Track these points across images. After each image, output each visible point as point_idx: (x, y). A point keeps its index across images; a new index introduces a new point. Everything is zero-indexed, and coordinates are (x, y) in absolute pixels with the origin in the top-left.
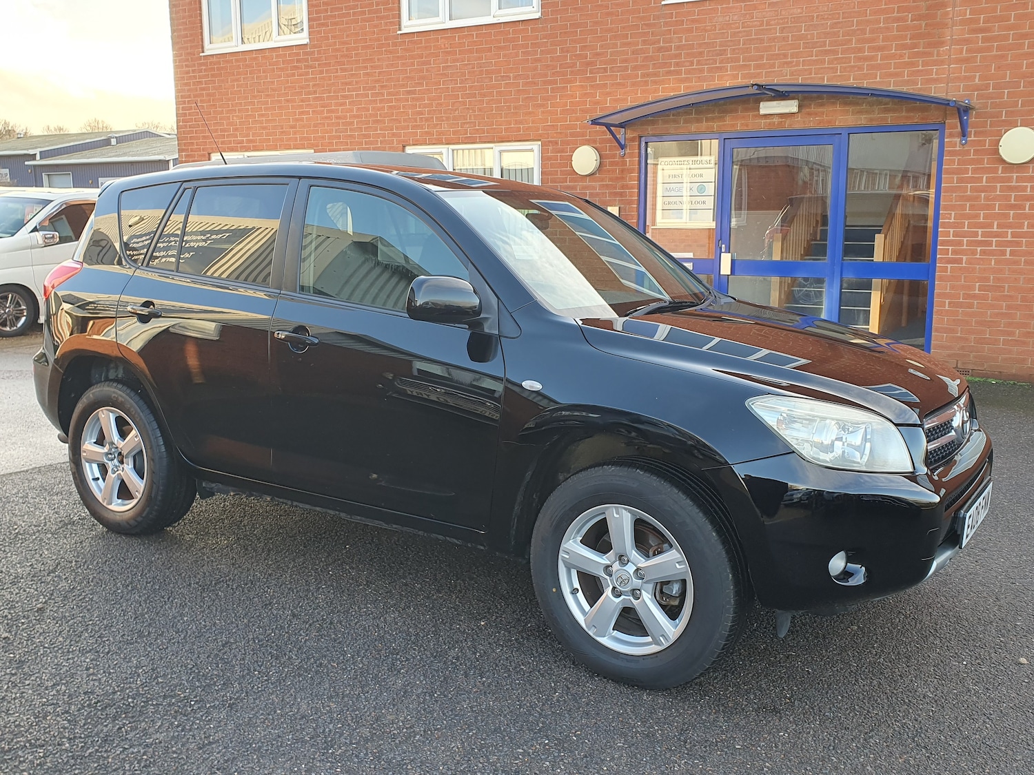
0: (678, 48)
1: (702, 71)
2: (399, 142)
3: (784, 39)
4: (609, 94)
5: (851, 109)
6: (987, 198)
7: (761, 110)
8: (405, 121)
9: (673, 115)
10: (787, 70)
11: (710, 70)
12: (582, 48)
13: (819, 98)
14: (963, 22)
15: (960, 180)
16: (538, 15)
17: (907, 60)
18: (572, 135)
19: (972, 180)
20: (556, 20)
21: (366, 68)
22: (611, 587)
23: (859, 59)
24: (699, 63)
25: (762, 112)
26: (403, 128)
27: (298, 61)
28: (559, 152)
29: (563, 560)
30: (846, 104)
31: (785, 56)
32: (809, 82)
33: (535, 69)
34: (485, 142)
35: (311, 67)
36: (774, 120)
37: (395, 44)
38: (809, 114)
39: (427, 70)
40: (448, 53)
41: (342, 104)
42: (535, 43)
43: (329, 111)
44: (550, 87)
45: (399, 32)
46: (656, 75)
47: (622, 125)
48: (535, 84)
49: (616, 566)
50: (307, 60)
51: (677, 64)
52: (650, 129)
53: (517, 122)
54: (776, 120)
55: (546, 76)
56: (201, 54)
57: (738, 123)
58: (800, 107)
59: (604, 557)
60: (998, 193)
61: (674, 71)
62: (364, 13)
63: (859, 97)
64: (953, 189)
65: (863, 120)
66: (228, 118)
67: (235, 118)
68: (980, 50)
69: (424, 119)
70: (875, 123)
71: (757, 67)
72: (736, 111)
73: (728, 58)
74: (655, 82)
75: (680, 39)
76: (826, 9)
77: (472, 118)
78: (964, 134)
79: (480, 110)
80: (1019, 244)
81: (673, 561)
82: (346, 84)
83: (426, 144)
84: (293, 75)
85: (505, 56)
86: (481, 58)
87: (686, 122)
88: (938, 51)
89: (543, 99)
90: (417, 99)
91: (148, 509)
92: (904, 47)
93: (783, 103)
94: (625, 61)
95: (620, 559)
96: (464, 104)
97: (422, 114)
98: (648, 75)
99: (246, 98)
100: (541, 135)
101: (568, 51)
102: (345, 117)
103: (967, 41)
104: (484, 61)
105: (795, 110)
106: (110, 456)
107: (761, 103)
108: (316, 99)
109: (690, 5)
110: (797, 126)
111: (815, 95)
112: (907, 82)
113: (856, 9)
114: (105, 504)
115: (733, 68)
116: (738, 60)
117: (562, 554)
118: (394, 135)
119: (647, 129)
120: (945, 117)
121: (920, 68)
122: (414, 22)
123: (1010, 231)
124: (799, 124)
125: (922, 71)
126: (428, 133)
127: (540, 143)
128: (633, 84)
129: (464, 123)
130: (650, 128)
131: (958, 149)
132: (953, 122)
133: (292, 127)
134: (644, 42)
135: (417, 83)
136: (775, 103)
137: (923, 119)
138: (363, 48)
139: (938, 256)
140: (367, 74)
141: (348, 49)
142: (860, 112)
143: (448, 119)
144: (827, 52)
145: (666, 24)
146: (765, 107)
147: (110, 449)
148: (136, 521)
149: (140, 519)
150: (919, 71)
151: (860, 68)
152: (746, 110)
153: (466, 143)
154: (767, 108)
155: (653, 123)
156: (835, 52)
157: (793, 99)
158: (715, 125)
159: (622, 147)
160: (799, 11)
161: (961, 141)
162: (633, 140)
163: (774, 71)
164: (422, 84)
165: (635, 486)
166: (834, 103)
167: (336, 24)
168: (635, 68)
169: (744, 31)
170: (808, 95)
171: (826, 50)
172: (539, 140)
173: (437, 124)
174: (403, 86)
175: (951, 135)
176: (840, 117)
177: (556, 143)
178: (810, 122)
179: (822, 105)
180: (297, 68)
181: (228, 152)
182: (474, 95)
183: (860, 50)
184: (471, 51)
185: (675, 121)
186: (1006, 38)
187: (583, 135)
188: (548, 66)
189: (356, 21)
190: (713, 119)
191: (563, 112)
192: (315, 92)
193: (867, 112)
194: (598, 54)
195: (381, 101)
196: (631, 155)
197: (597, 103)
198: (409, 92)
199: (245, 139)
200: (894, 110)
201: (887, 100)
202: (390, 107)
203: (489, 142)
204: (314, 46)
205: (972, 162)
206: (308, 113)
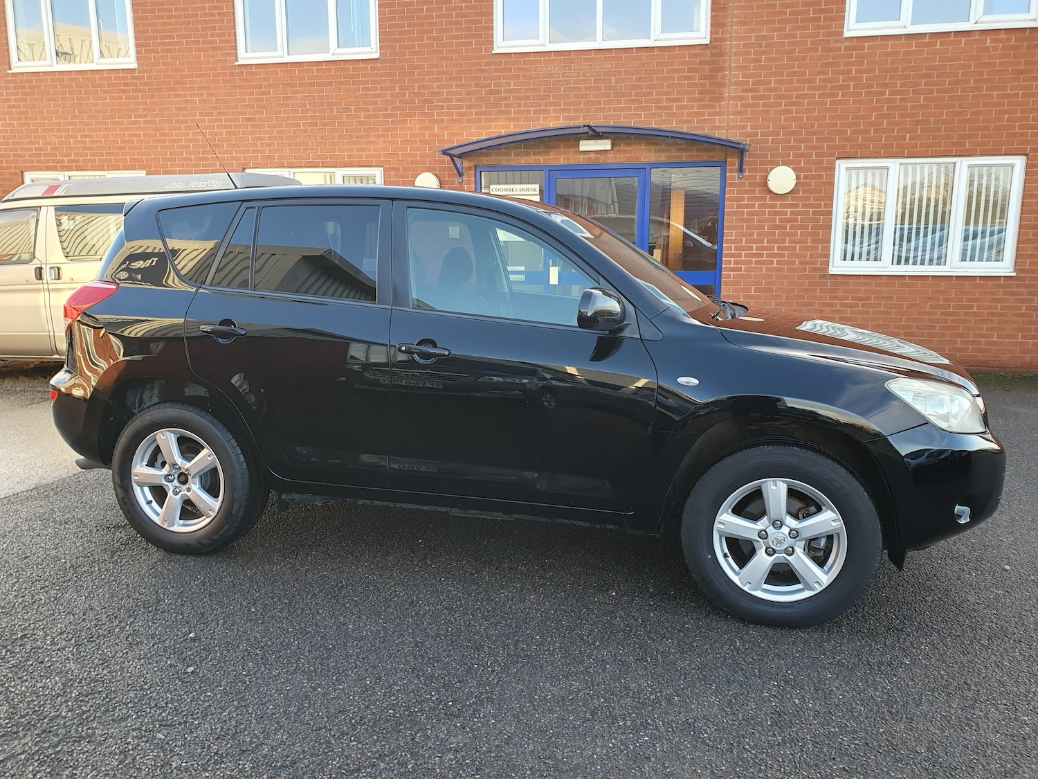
0: (508, 91)
1: (528, 112)
2: (239, 165)
3: (598, 88)
4: (446, 128)
5: (653, 148)
6: (759, 221)
7: (580, 147)
8: (244, 145)
9: (505, 149)
10: (600, 114)
11: (535, 112)
12: (420, 87)
13: (627, 138)
14: (738, 83)
15: (739, 206)
16: (377, 56)
17: (696, 110)
18: (413, 163)
19: (747, 206)
20: (394, 61)
21: (201, 95)
22: (764, 548)
23: (659, 108)
24: (526, 105)
25: (582, 148)
26: (243, 152)
27: (125, 85)
28: (401, 177)
29: (718, 530)
30: (648, 144)
31: (599, 103)
32: (619, 125)
33: (376, 103)
34: (327, 167)
35: (141, 91)
36: (591, 156)
37: (232, 74)
38: (620, 151)
39: (266, 99)
40: (289, 85)
41: (175, 129)
42: (375, 80)
43: (161, 135)
44: (390, 120)
45: (236, 63)
46: (489, 113)
47: (460, 156)
48: (376, 116)
49: (771, 530)
50: (135, 85)
51: (507, 106)
52: (485, 161)
53: (359, 150)
54: (593, 156)
55: (387, 110)
56: (9, 71)
57: (560, 157)
58: (613, 145)
59: (758, 523)
60: (767, 216)
61: (504, 111)
62: (198, 42)
63: (660, 138)
64: (734, 213)
65: (663, 157)
66: (45, 137)
67: (53, 137)
68: (750, 106)
69: (264, 145)
70: (672, 160)
71: (576, 111)
72: (559, 147)
73: (551, 102)
74: (487, 120)
75: (509, 84)
76: (631, 66)
77: (314, 144)
78: (741, 170)
79: (322, 138)
80: (782, 255)
81: (828, 520)
82: (180, 109)
83: (268, 167)
84: (121, 98)
85: (345, 90)
86: (321, 91)
87: (516, 155)
88: (719, 105)
89: (384, 130)
90: (257, 126)
91: (227, 526)
92: (693, 100)
93: (599, 141)
94: (461, 100)
95: (773, 524)
96: (306, 131)
97: (263, 140)
98: (481, 113)
99: (66, 118)
100: (382, 162)
101: (407, 89)
102: (180, 141)
103: (741, 98)
104: (325, 94)
105: (608, 147)
106: (170, 477)
107: (581, 142)
108: (146, 122)
109: (518, 55)
110: (610, 161)
111: (624, 135)
112: (697, 128)
113: (655, 68)
114: (165, 527)
115: (555, 111)
116: (559, 104)
117: (717, 525)
118: (233, 158)
119: (482, 160)
120: (726, 156)
121: (706, 117)
122: (250, 54)
123: (776, 245)
124: (612, 159)
125: (707, 119)
126: (268, 157)
127: (382, 169)
128: (468, 121)
129: (306, 149)
130: (484, 159)
131: (736, 181)
132: (733, 161)
133: (120, 148)
134: (477, 85)
135: (258, 111)
136: (592, 142)
137: (709, 157)
138: (198, 76)
139: (723, 266)
140: (204, 101)
141: (181, 76)
142: (661, 151)
143: (289, 145)
144: (633, 101)
145: (496, 70)
146: (584, 145)
147: (171, 471)
148: (211, 540)
149: (215, 537)
150: (705, 119)
151: (660, 115)
152: (567, 147)
153: (308, 167)
154: (586, 145)
155: (487, 155)
156: (639, 101)
157: (607, 138)
158: (542, 159)
159: (460, 175)
160: (609, 66)
161: (738, 176)
162: (469, 169)
163: (590, 115)
164: (261, 113)
165: (794, 461)
166: (640, 143)
167: (168, 51)
168: (470, 107)
169: (564, 81)
170: (619, 136)
171: (632, 100)
172: (382, 166)
173: (279, 150)
174: (242, 113)
175: (731, 171)
176: (645, 154)
177: (398, 169)
178: (620, 158)
179: (630, 144)
180: (124, 91)
181: (45, 170)
182: (316, 124)
183: (660, 101)
184: (311, 84)
185: (506, 154)
186: (769, 97)
187: (423, 163)
188: (388, 101)
189: (190, 50)
190: (539, 154)
191: (404, 142)
192: (146, 116)
193: (667, 151)
194: (435, 93)
195: (219, 127)
196: (469, 182)
197: (436, 136)
198: (248, 120)
199: (65, 158)
200: (688, 150)
201: (682, 141)
202: (229, 133)
203: (331, 167)
204: (144, 71)
205: (746, 192)
206: (139, 135)
